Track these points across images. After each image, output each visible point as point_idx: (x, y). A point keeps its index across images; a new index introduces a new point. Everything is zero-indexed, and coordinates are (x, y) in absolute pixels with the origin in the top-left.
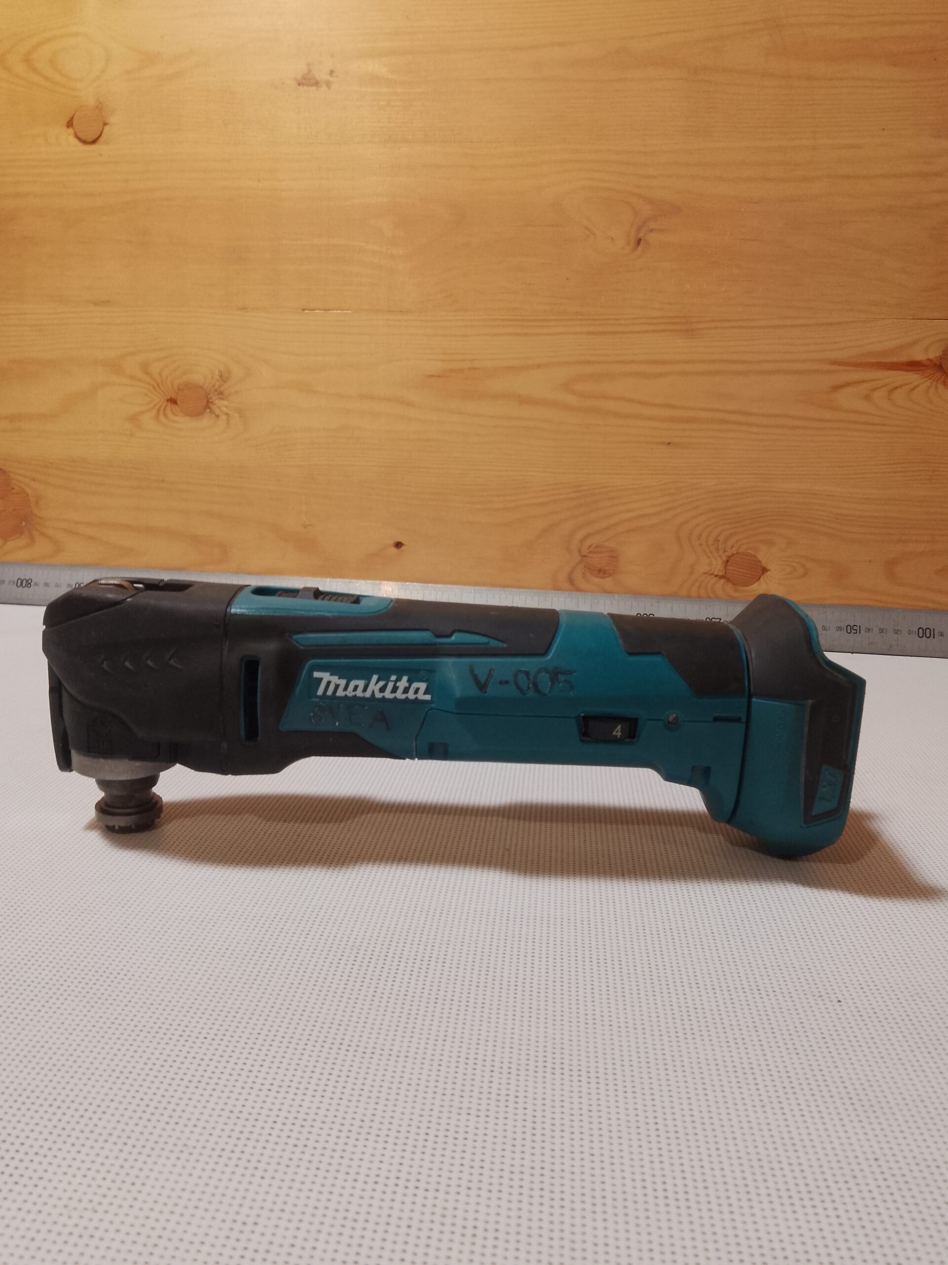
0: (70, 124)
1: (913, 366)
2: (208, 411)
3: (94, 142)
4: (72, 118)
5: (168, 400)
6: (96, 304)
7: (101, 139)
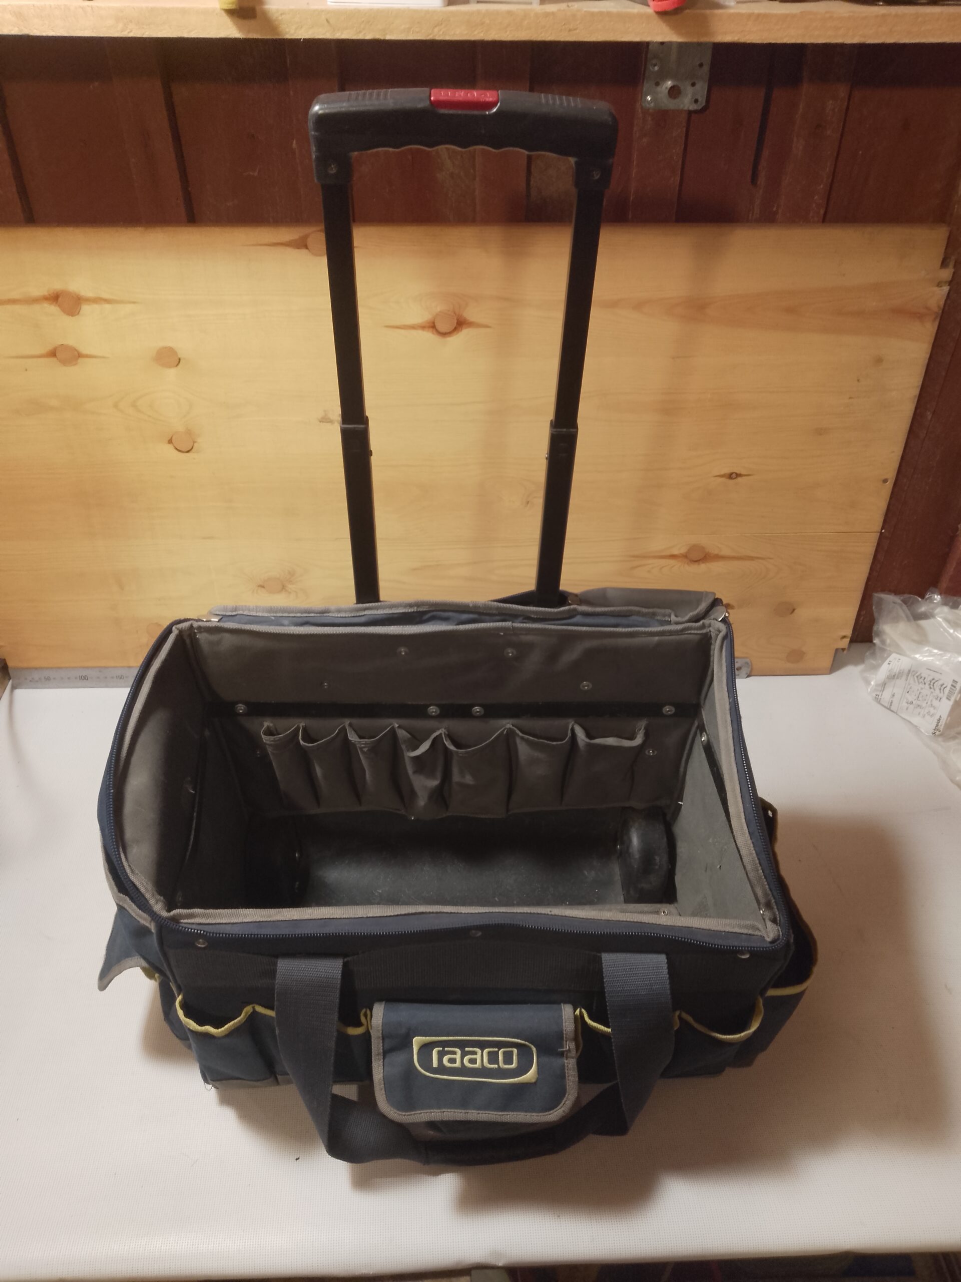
0: (170, 441)
1: (673, 557)
2: (284, 590)
3: (188, 452)
4: (172, 438)
5: (258, 586)
6: (204, 538)
7: (193, 450)
